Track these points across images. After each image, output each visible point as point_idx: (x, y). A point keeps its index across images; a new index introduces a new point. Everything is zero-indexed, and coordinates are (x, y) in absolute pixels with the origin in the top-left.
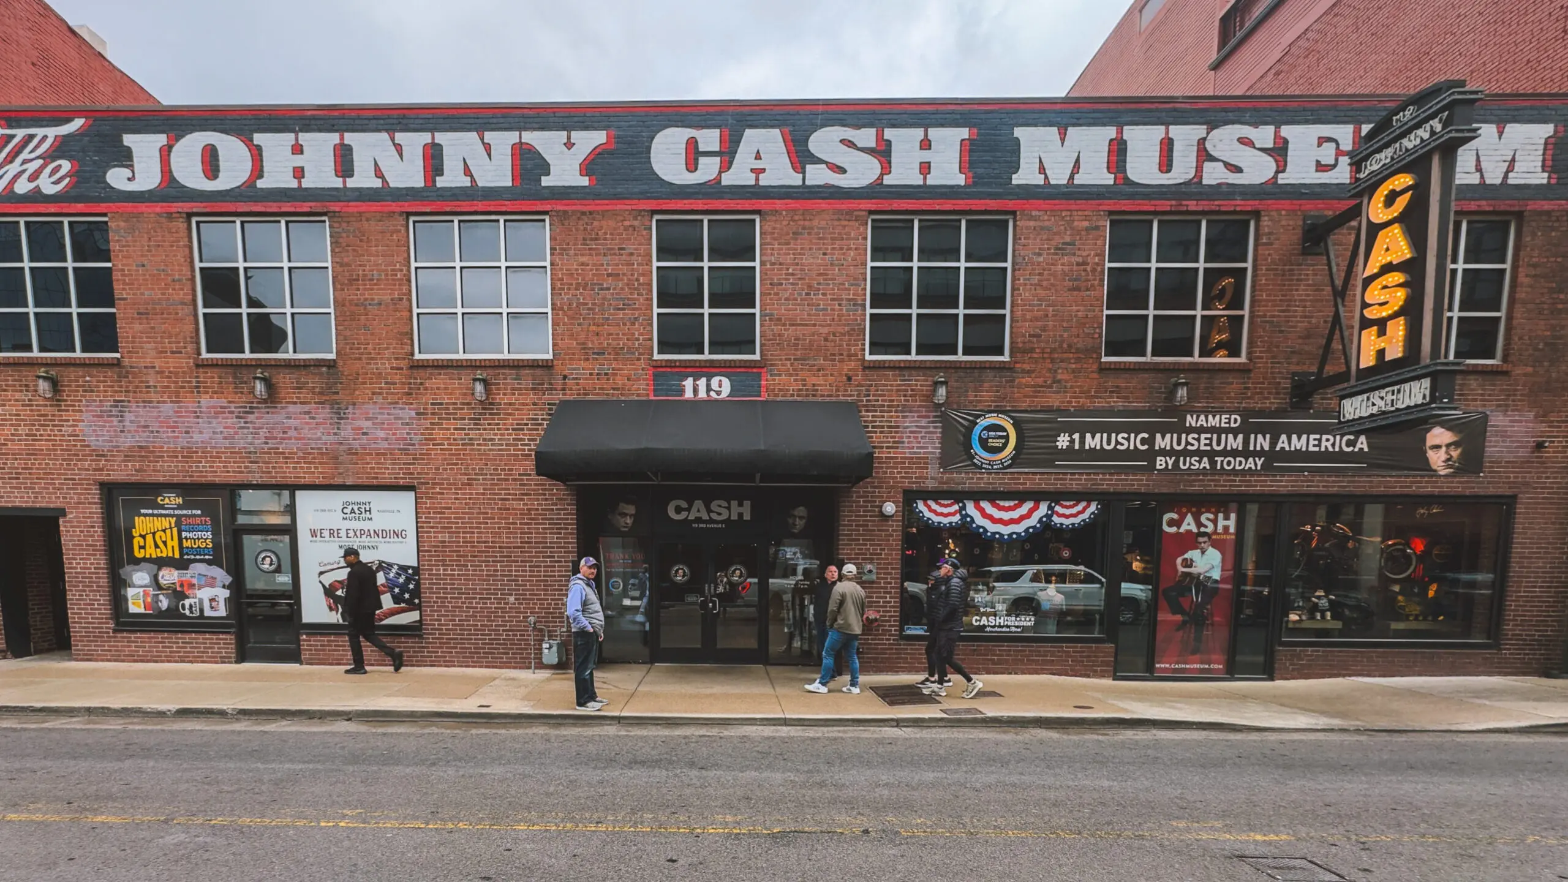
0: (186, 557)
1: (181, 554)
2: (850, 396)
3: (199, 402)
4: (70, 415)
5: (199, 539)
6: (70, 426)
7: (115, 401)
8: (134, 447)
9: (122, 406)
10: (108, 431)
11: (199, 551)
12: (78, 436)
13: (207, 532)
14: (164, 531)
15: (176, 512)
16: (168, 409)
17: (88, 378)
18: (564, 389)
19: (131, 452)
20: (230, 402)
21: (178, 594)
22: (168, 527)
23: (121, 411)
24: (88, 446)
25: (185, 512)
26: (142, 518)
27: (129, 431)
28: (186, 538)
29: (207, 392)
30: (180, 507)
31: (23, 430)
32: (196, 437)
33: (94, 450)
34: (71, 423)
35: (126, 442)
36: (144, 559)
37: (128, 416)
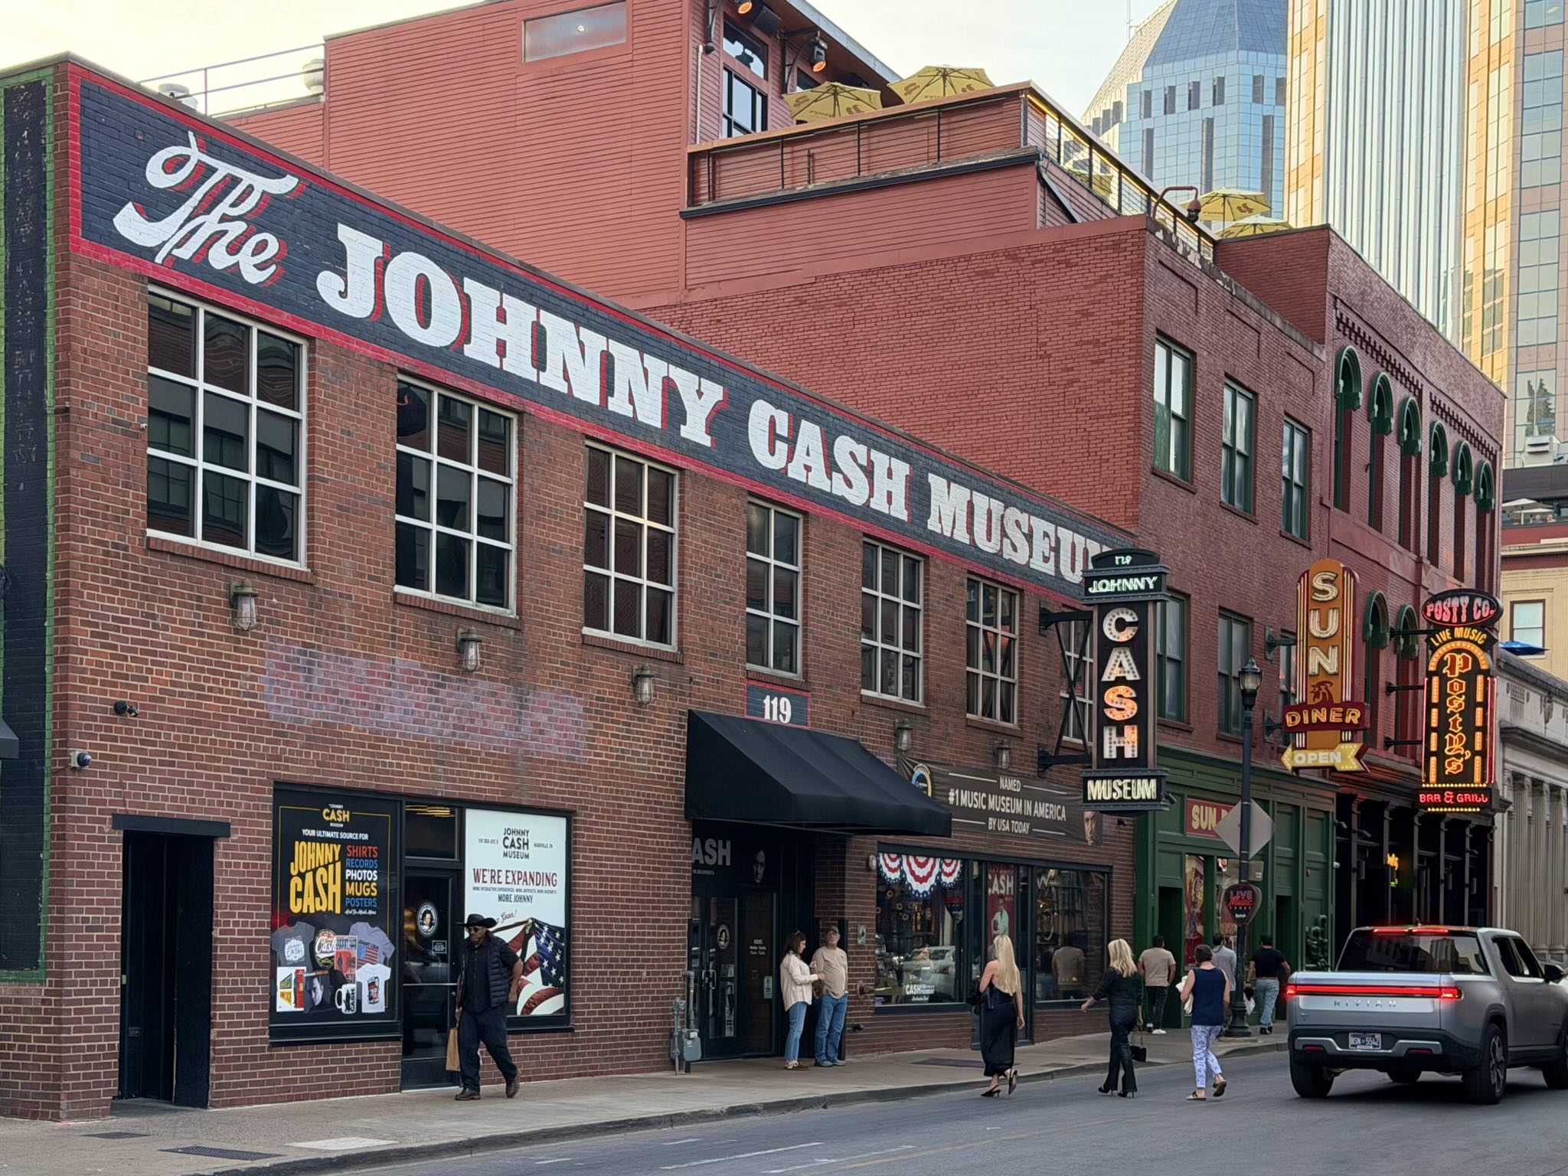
0: (347, 912)
1: (343, 908)
2: (854, 732)
3: (394, 660)
4: (248, 660)
5: (363, 881)
6: (247, 679)
7: (304, 644)
8: (318, 723)
9: (312, 655)
10: (293, 693)
11: (360, 902)
12: (255, 696)
13: (372, 870)
14: (326, 867)
15: (344, 836)
16: (360, 665)
17: (275, 600)
18: (690, 695)
19: (315, 731)
20: (424, 666)
21: (335, 978)
22: (331, 860)
23: (310, 663)
24: (267, 716)
25: (350, 836)
26: (303, 843)
27: (316, 697)
28: (350, 881)
29: (401, 647)
30: (347, 827)
31: (188, 677)
32: (387, 717)
33: (272, 724)
34: (249, 673)
35: (313, 714)
36: (302, 917)
37: (319, 673)
